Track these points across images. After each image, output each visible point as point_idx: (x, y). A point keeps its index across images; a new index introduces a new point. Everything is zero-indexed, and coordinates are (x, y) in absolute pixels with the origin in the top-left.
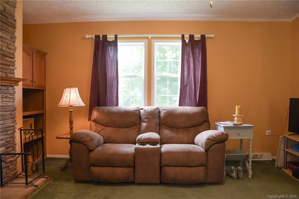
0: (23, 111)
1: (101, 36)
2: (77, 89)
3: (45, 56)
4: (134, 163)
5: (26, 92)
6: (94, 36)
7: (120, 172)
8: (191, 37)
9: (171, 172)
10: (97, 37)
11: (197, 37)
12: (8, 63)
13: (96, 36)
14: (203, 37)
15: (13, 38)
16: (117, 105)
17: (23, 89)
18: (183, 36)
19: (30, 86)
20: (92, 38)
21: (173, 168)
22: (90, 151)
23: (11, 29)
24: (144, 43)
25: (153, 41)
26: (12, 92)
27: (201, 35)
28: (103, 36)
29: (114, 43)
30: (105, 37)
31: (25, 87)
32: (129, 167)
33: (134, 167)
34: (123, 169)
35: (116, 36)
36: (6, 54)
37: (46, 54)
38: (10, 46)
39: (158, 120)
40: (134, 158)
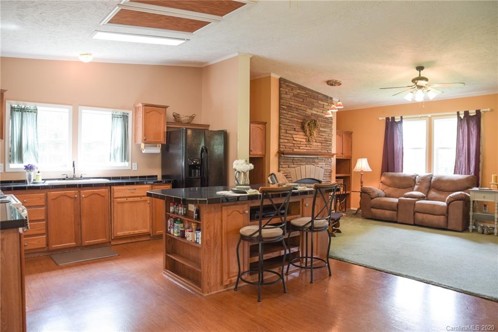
0: (336, 173)
1: (390, 118)
2: (366, 159)
3: (352, 134)
4: (397, 208)
5: (337, 160)
6: (385, 118)
7: (388, 213)
8: (466, 113)
9: (419, 216)
10: (387, 119)
11: (472, 113)
12: (328, 145)
13: (386, 118)
14: (478, 112)
15: (331, 130)
16: (402, 172)
17: (337, 159)
18: (458, 113)
19: (340, 157)
20: (383, 120)
21: (422, 214)
22: (372, 199)
23: (330, 125)
24: (425, 121)
25: (433, 118)
26: (330, 161)
27: (476, 111)
28: (392, 118)
29: (401, 122)
30: (393, 118)
31: (337, 158)
32: (395, 210)
33: (397, 211)
34: (390, 211)
35: (401, 117)
36: (328, 140)
37: (352, 132)
38: (330, 135)
39: (428, 184)
40: (398, 205)
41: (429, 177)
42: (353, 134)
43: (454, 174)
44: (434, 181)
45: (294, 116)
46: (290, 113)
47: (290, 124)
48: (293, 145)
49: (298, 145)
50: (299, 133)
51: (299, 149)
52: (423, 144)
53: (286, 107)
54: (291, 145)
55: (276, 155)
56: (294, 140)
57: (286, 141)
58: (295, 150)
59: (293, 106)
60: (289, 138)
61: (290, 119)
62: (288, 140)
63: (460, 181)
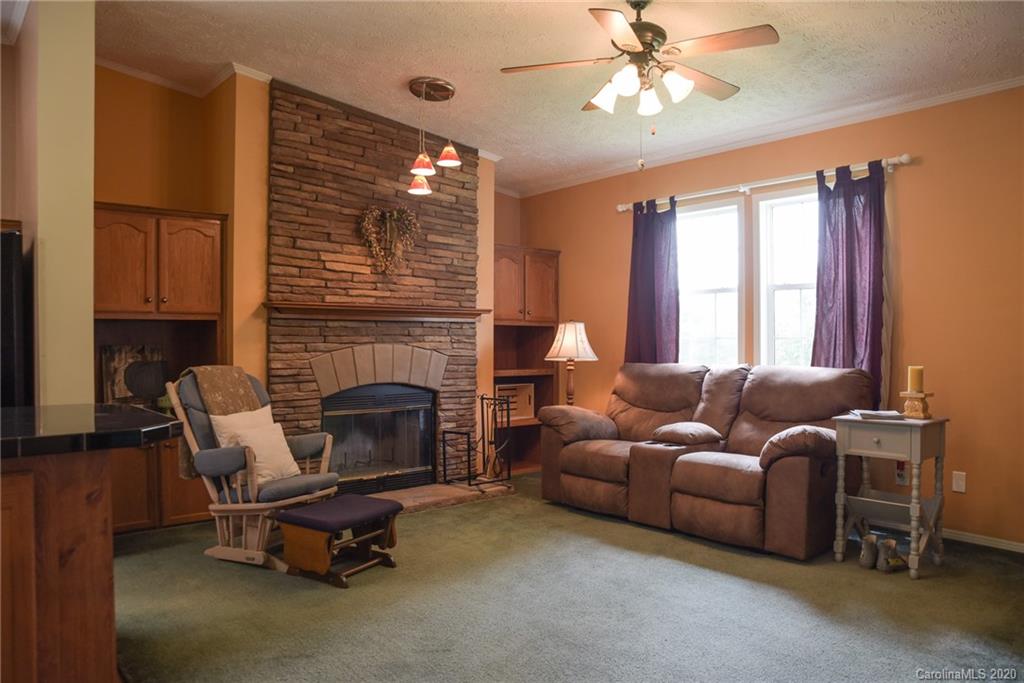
0: (495, 369)
1: (644, 204)
2: (581, 326)
3: (557, 257)
4: (628, 477)
5: (499, 331)
6: (630, 206)
7: (601, 489)
8: (843, 173)
9: (684, 503)
10: (638, 206)
11: (860, 170)
12: (462, 285)
13: (635, 205)
14: (876, 167)
15: (473, 243)
17: (496, 328)
18: (821, 176)
20: (628, 210)
21: (690, 498)
22: (566, 444)
23: (468, 227)
24: (735, 207)
25: (755, 196)
26: (470, 332)
27: (870, 164)
28: (648, 202)
29: (671, 213)
30: (652, 204)
31: (497, 324)
32: (621, 483)
33: (627, 486)
34: (610, 485)
35: (672, 199)
36: (459, 270)
37: (559, 252)
38: (466, 257)
39: (733, 397)
40: (628, 466)
41: (737, 377)
42: (561, 257)
43: (813, 365)
44: (749, 388)
45: (324, 195)
46: (306, 187)
47: (307, 220)
48: (323, 284)
49: (343, 285)
50: (347, 248)
51: (347, 295)
52: (732, 278)
53: (291, 169)
54: (313, 282)
55: (256, 315)
56: (325, 268)
57: (295, 271)
58: (328, 298)
59: (321, 166)
60: (306, 263)
61: (310, 204)
62: (300, 267)
63: (820, 386)
